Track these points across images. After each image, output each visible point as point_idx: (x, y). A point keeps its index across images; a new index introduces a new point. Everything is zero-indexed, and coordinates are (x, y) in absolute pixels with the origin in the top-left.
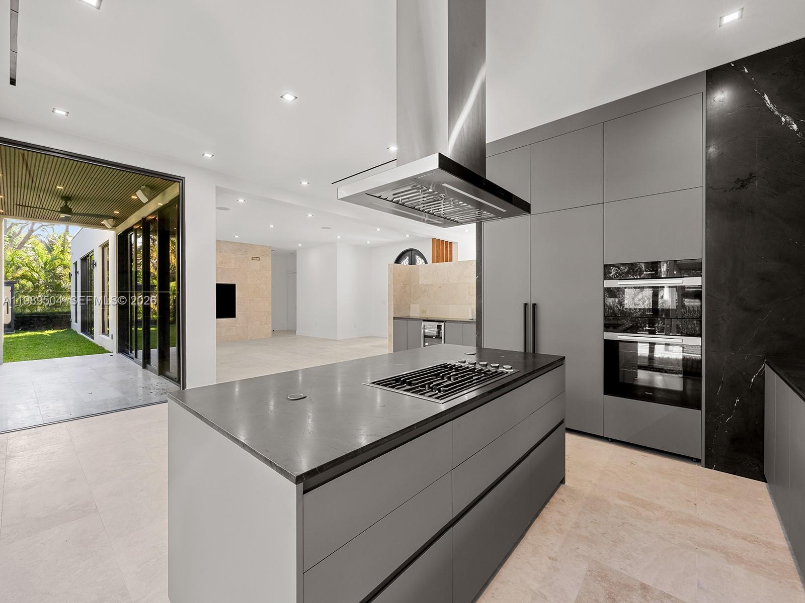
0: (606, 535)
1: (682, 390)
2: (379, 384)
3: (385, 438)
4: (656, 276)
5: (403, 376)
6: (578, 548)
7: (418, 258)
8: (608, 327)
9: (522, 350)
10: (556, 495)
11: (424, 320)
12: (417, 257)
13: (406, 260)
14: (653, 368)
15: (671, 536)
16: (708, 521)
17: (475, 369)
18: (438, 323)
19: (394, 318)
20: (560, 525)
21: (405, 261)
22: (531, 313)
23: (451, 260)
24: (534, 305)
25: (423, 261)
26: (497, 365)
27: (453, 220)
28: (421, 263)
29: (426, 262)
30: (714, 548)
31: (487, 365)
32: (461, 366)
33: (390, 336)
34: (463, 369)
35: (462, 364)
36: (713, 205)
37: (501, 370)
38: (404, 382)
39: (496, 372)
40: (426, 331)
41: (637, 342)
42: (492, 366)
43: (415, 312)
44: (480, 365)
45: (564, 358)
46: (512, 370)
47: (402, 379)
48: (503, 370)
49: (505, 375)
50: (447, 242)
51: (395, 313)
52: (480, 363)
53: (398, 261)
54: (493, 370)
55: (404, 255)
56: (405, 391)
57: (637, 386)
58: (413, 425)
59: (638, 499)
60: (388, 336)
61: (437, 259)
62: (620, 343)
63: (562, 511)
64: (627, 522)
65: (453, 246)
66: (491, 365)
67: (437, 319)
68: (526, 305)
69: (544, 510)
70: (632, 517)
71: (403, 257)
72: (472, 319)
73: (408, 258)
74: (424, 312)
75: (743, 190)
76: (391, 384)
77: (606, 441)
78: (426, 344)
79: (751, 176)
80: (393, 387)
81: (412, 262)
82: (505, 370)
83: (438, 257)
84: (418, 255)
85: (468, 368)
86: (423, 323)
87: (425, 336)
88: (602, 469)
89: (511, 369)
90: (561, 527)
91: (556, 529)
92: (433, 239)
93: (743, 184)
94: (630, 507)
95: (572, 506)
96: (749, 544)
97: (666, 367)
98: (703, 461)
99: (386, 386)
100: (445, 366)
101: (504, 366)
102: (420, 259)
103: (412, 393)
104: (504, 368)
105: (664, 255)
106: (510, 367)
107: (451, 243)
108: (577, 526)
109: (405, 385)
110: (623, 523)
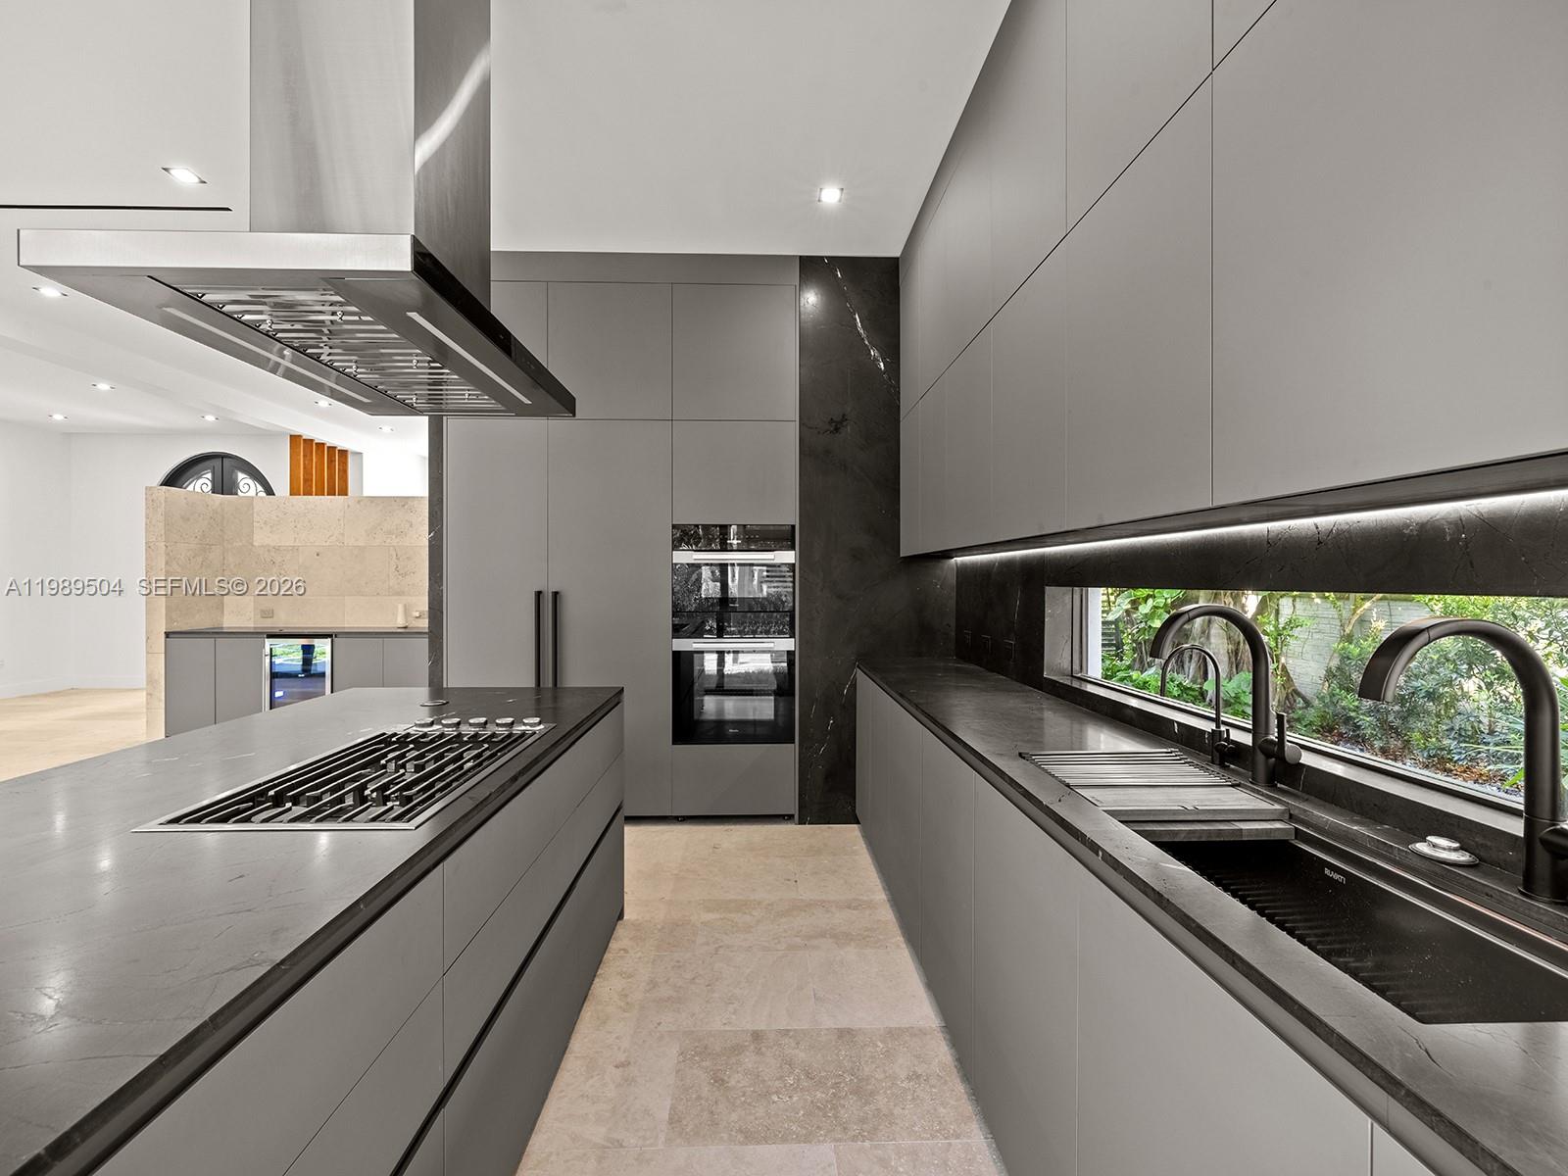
0: (697, 981)
1: (772, 717)
2: (198, 821)
3: (283, 962)
4: (725, 547)
5: (273, 783)
6: (659, 1024)
7: (243, 479)
8: (678, 631)
9: (532, 684)
10: (613, 945)
11: (271, 636)
12: (241, 476)
13: (201, 481)
14: (724, 690)
15: (776, 941)
16: (811, 900)
17: (460, 735)
18: (305, 641)
19: (167, 635)
20: (626, 996)
21: (202, 484)
22: (548, 609)
23: (344, 492)
24: (556, 594)
25: (260, 488)
26: (510, 720)
27: (403, 402)
28: (252, 493)
29: (269, 491)
30: (822, 935)
31: (486, 723)
32: (425, 735)
33: (151, 681)
34: (432, 741)
35: (426, 730)
36: (808, 453)
37: (518, 729)
38: (278, 801)
39: (510, 735)
40: (277, 661)
41: (703, 652)
42: (498, 725)
43: (239, 614)
44: (471, 725)
45: (622, 690)
46: (542, 727)
47: (272, 793)
48: (523, 728)
49: (530, 741)
50: (332, 449)
51: (169, 619)
52: (471, 721)
53: (175, 478)
54: (503, 731)
55: (201, 466)
56: (293, 820)
57: (703, 722)
58: (357, 902)
59: (730, 901)
60: (144, 684)
61: (302, 485)
62: (695, 655)
63: (624, 970)
64: (721, 944)
65: (350, 459)
66: (497, 721)
67: (306, 631)
68: (539, 594)
69: (597, 980)
70: (726, 934)
71: (192, 471)
72: (406, 628)
73: (209, 476)
74: (268, 614)
75: (837, 435)
76: (238, 812)
77: (674, 824)
78: (278, 694)
79: (844, 418)
80: (247, 820)
81: (224, 486)
82: (528, 728)
83: (308, 481)
84: (244, 471)
85: (442, 736)
86: (268, 642)
87: (274, 675)
88: (676, 872)
89: (540, 723)
90: (629, 1000)
91: (621, 1007)
92: (295, 439)
93: (837, 426)
94: (722, 919)
95: (640, 954)
96: (854, 912)
97: (754, 686)
98: (796, 817)
99: (224, 820)
100: (385, 740)
101: (525, 721)
102: (250, 481)
103: (318, 821)
104: (525, 724)
105: (736, 515)
106: (537, 720)
107: (344, 453)
108: (653, 984)
109: (288, 805)
110: (717, 950)
